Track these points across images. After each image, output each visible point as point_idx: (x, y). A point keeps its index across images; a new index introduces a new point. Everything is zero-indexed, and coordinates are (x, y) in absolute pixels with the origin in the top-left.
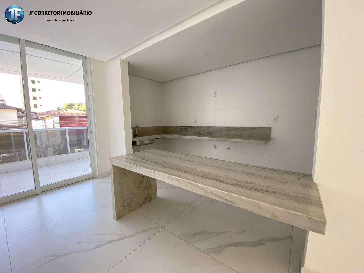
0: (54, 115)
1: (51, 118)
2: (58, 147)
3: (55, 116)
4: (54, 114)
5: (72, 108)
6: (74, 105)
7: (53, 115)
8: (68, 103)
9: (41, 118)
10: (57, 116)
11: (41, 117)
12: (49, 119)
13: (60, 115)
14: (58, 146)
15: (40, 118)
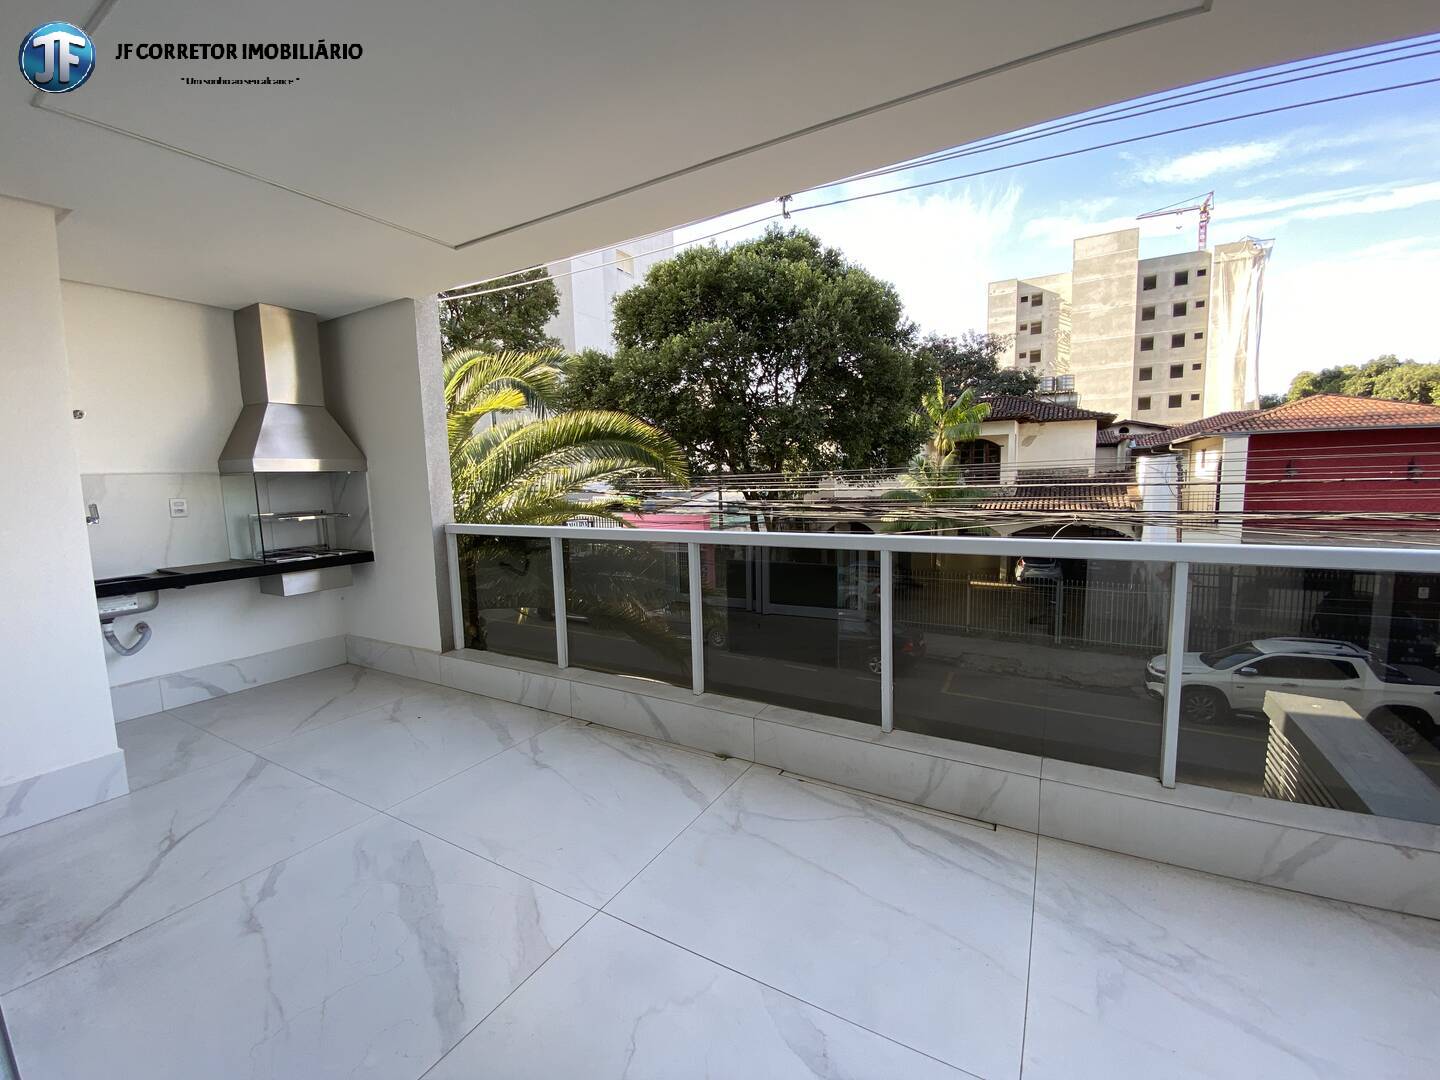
0: (1229, 430)
1: (1212, 447)
2: (1217, 585)
3: (1229, 436)
4: (1231, 427)
5: (1337, 391)
6: (1348, 377)
7: (1222, 431)
8: (1316, 370)
9: (1174, 446)
10: (1242, 435)
11: (1174, 442)
12: (1204, 451)
13: (1258, 431)
14: (1217, 578)
15: (1171, 448)
